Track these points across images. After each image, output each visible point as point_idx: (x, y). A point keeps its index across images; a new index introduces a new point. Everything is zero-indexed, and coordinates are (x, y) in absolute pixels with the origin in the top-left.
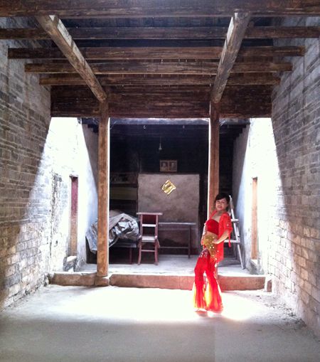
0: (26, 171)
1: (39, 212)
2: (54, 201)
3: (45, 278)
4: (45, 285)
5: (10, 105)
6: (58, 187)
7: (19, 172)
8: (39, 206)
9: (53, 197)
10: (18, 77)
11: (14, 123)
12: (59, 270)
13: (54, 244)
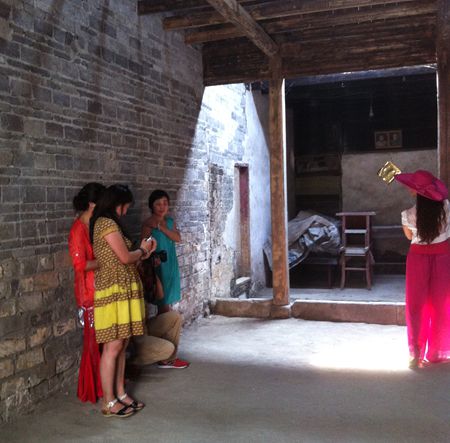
0: (171, 164)
1: (192, 218)
2: (212, 202)
3: (205, 307)
4: (205, 315)
5: (145, 78)
6: (218, 182)
7: (162, 165)
8: (192, 209)
9: (212, 196)
10: (154, 38)
11: (151, 101)
12: (225, 296)
13: (215, 260)
